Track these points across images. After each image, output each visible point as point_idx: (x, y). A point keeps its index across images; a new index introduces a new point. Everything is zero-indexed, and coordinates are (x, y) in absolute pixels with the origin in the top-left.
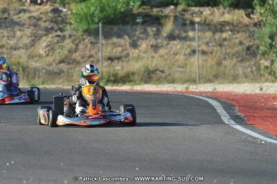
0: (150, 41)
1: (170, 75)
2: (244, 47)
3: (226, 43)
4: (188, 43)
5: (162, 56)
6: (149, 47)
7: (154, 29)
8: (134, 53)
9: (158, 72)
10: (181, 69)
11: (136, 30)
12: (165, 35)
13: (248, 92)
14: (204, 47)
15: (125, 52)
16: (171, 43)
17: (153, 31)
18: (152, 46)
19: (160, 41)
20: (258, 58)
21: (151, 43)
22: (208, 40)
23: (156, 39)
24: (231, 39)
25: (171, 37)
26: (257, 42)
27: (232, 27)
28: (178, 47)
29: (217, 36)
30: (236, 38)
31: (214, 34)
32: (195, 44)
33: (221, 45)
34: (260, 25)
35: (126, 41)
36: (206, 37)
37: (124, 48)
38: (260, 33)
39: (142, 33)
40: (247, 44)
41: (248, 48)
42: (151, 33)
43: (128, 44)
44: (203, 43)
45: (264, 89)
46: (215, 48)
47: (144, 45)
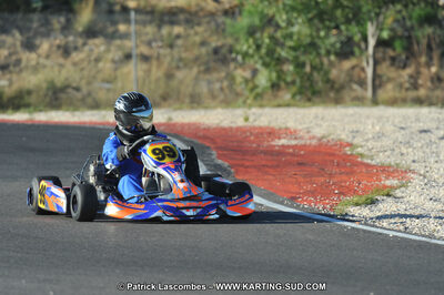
0: (55, 39)
1: (89, 94)
2: (210, 49)
3: (179, 42)
4: (118, 42)
5: (75, 64)
6: (54, 48)
7: (62, 19)
8: (29, 58)
9: (70, 90)
10: (107, 86)
11: (31, 21)
12: (80, 29)
13: (226, 124)
14: (144, 50)
15: (14, 58)
16: (91, 42)
17: (59, 22)
18: (59, 47)
19: (71, 38)
20: (232, 66)
21: (58, 42)
22: (150, 37)
23: (66, 36)
24: (188, 35)
25: (91, 33)
26: (230, 41)
27: (188, 16)
28: (102, 48)
29: (165, 30)
30: (196, 34)
31: (159, 27)
32: (129, 44)
33: (171, 46)
34: (233, 13)
35: (15, 38)
36: (147, 34)
37: (12, 50)
38: (233, 26)
39: (42, 25)
40: (214, 45)
41: (216, 51)
42: (57, 26)
43: (18, 44)
44: (142, 42)
45: (251, 119)
46: (162, 51)
47: (45, 46)
